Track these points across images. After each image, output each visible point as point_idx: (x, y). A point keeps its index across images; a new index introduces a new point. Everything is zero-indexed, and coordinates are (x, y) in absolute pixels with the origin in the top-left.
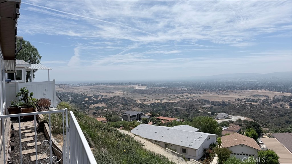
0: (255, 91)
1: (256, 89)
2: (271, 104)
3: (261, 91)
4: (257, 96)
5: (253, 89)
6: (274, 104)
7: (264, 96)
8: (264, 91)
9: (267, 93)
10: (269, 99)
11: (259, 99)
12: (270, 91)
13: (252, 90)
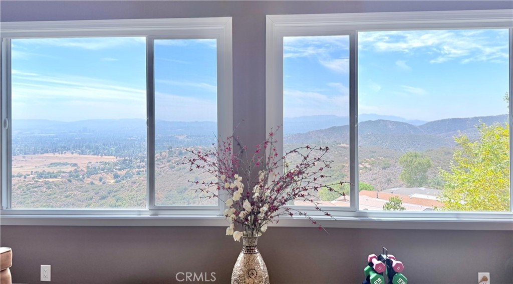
0: (51, 155)
1: (54, 151)
2: (84, 179)
3: (63, 155)
4: (56, 166)
5: (48, 152)
6: (88, 177)
7: (69, 164)
8: (68, 155)
9: (75, 158)
10: (80, 169)
11: (60, 172)
12: (80, 154)
13: (46, 155)
